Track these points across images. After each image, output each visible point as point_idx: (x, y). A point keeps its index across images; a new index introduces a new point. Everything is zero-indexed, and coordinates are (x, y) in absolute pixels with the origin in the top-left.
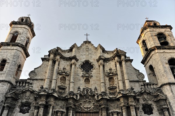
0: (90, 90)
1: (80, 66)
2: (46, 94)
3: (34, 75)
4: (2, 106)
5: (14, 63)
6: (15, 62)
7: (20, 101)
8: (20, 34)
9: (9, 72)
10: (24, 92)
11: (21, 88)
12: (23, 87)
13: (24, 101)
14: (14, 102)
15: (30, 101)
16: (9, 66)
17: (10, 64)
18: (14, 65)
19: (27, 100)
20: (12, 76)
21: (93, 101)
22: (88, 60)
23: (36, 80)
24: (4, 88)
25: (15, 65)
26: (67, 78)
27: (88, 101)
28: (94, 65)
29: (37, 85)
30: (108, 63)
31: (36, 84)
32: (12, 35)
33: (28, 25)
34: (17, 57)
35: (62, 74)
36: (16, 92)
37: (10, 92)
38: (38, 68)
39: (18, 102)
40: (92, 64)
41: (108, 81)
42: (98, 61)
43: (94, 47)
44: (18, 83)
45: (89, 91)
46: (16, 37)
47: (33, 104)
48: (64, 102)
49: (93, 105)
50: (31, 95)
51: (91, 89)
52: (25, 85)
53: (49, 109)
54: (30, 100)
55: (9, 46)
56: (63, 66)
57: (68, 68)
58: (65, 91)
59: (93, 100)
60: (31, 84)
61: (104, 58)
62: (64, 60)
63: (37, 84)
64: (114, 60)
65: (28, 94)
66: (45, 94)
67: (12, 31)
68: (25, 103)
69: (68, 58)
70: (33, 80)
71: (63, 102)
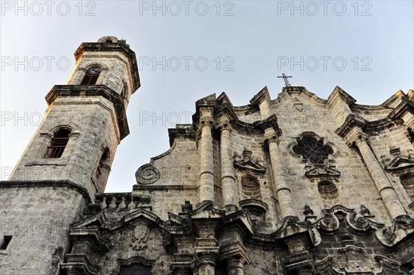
0: (348, 214)
1: (292, 147)
2: (217, 216)
3: (151, 176)
4: (58, 267)
5: (93, 137)
6: (95, 135)
7: (115, 256)
8: (107, 69)
9: (81, 160)
10: (125, 226)
11: (115, 215)
12: (122, 210)
13: (129, 254)
14: (97, 260)
15: (148, 254)
16: (78, 144)
17: (82, 138)
18: (93, 143)
19: (140, 252)
20: (89, 174)
21: (370, 252)
22: (312, 132)
23: (162, 188)
24: (64, 205)
25: (96, 142)
26: (261, 181)
27: (356, 251)
28: (333, 144)
29: (167, 204)
30: (377, 137)
31: (162, 200)
32: (84, 74)
33: (125, 51)
34: (101, 122)
35: (245, 169)
36: (103, 222)
37: (83, 220)
38: (161, 156)
39: (107, 259)
40: (325, 143)
41: (401, 186)
42: (343, 133)
43: (319, 98)
44: (104, 202)
45: (348, 218)
46: (96, 77)
47: (162, 264)
48: (272, 253)
49: (379, 265)
50: (151, 236)
51: (352, 211)
52: (127, 206)
53: (233, 272)
54: (147, 252)
55: (78, 95)
56: (242, 147)
57: (258, 154)
58: (264, 218)
59: (372, 249)
60: (148, 200)
61: (363, 121)
62: (239, 133)
63: (165, 202)
64: (396, 126)
65: (140, 231)
66: (212, 216)
67: (83, 64)
68: (132, 264)
69: (250, 125)
70: (152, 189)
71: (270, 255)
